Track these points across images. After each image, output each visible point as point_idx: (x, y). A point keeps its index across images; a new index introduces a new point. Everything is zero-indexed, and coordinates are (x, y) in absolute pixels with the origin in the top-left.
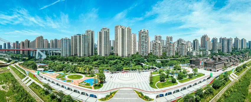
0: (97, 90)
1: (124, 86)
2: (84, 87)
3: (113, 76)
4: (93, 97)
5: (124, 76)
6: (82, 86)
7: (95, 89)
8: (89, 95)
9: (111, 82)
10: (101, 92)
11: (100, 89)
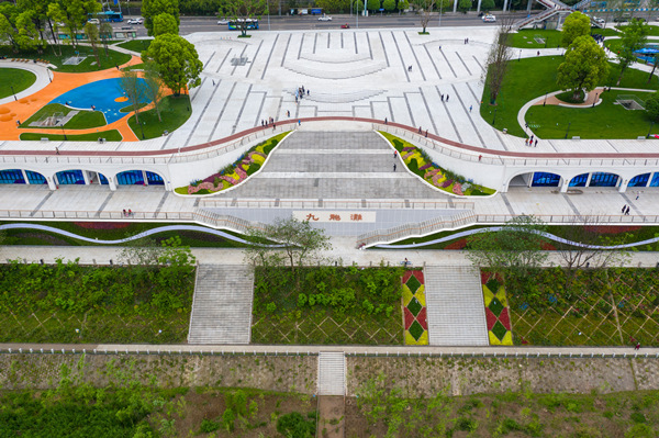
0: (156, 144)
1: (321, 107)
2: (66, 138)
3: (250, 54)
4: (142, 183)
5: (322, 51)
6: (52, 138)
7: (143, 138)
8: (111, 176)
9: (241, 90)
10: (183, 150)
11: (179, 137)
